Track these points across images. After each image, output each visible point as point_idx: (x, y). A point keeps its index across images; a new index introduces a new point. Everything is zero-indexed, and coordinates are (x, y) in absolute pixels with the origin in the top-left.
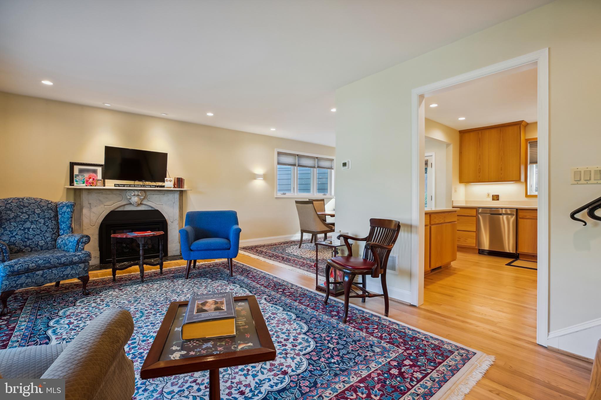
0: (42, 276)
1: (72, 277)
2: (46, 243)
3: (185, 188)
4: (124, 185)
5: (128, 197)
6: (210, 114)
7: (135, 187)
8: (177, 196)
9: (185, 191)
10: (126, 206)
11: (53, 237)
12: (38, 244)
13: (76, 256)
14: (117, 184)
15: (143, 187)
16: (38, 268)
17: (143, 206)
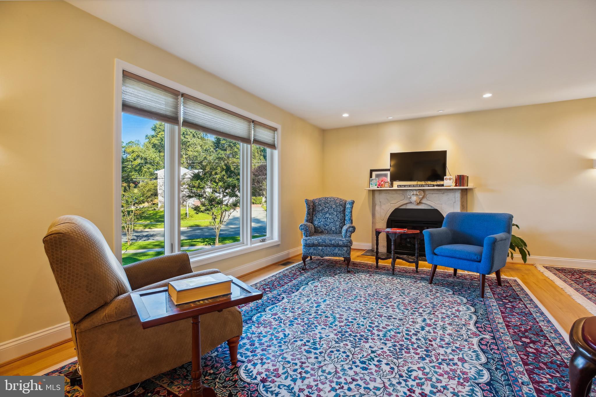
0: (322, 250)
1: (339, 256)
2: (336, 229)
3: (470, 185)
4: (405, 185)
5: (409, 197)
6: (487, 95)
7: (414, 187)
8: (458, 195)
9: (471, 189)
10: (408, 204)
11: (341, 225)
12: (331, 229)
13: (341, 241)
14: (399, 185)
15: (422, 187)
16: (319, 245)
17: (423, 205)
